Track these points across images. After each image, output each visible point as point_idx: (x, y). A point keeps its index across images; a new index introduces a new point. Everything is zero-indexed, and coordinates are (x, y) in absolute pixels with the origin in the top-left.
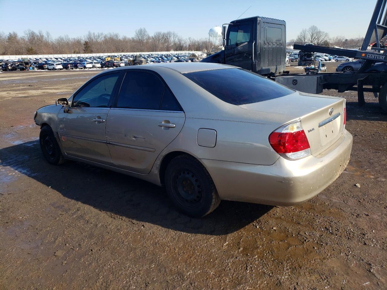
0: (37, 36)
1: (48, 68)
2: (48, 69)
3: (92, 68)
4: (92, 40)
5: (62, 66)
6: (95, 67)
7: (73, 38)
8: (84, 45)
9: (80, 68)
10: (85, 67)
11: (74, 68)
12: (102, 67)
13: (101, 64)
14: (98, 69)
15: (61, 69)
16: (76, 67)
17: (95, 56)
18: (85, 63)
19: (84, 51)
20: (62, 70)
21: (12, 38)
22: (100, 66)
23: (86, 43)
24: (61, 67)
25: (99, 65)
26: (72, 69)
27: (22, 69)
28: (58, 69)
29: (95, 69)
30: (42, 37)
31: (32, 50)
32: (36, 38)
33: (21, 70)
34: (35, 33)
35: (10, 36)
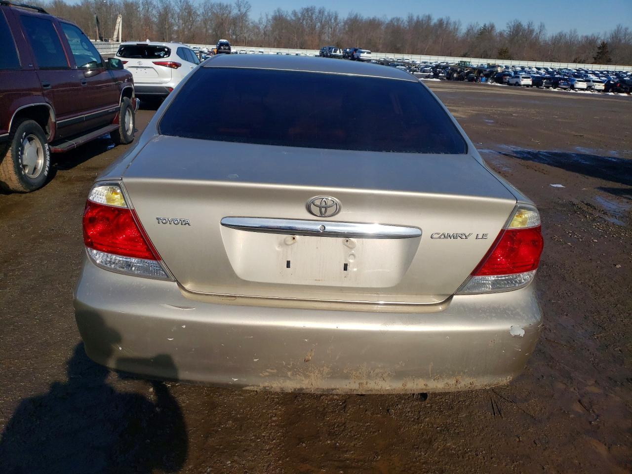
0: (524, 30)
1: (509, 81)
2: (508, 83)
3: (586, 89)
4: (620, 40)
5: (531, 82)
6: (592, 89)
7: (585, 34)
8: (599, 48)
9: (562, 88)
10: (573, 87)
11: (552, 87)
12: (606, 90)
13: (605, 86)
14: (596, 93)
15: (528, 86)
16: (556, 85)
17: (610, 70)
18: (575, 80)
19: (595, 59)
20: (530, 88)
21: (486, 33)
22: (603, 88)
23: (604, 46)
24: (529, 82)
25: (601, 86)
26: (548, 87)
27: (472, 80)
28: (524, 85)
29: (589, 92)
30: (532, 31)
31: (506, 52)
32: (521, 34)
33: (469, 81)
34: (522, 26)
35: (484, 29)
